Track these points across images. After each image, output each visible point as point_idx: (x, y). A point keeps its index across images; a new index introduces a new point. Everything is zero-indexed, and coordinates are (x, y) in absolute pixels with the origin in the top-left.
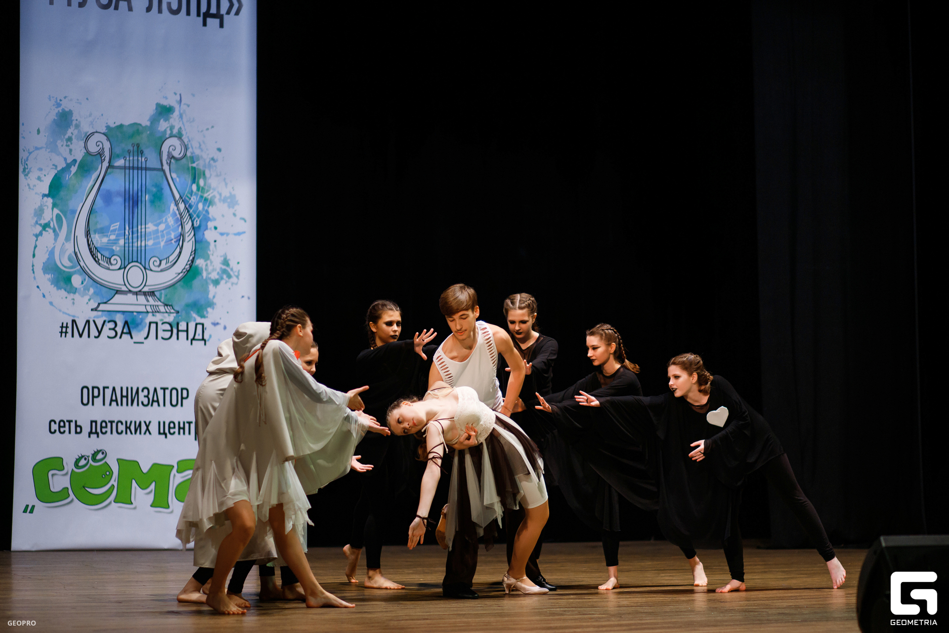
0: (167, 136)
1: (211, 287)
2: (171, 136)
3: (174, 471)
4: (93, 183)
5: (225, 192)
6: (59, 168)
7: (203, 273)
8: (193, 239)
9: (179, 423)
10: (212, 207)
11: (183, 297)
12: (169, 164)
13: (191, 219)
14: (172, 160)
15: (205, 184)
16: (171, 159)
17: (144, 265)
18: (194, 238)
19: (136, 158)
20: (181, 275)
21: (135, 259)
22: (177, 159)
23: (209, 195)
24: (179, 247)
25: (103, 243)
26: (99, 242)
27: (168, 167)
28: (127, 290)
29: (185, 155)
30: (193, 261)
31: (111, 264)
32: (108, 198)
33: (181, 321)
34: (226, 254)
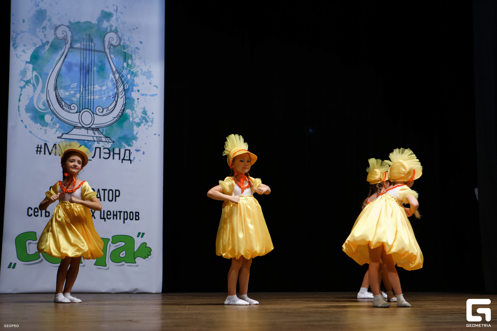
0: (108, 31)
1: (135, 127)
2: (111, 31)
3: (110, 242)
4: (60, 57)
5: (145, 69)
6: (37, 46)
7: (130, 118)
8: (124, 97)
9: (114, 212)
10: (136, 78)
11: (117, 133)
12: (109, 49)
13: (123, 84)
14: (111, 47)
15: (132, 63)
16: (111, 45)
17: (92, 111)
18: (124, 96)
19: (88, 43)
21: (87, 107)
22: (114, 46)
23: (134, 70)
24: (115, 101)
25: (67, 95)
26: (63, 95)
27: (109, 51)
28: (81, 126)
29: (119, 44)
30: (123, 110)
31: (71, 109)
32: (70, 67)
33: (116, 148)
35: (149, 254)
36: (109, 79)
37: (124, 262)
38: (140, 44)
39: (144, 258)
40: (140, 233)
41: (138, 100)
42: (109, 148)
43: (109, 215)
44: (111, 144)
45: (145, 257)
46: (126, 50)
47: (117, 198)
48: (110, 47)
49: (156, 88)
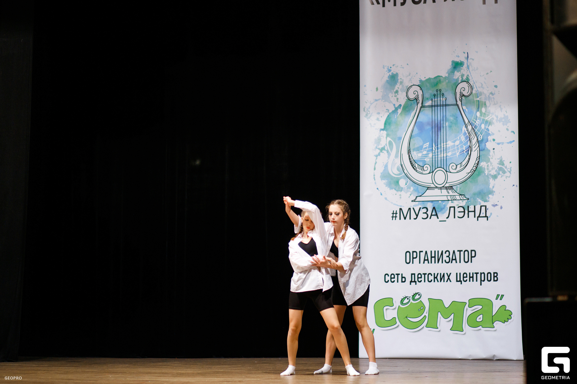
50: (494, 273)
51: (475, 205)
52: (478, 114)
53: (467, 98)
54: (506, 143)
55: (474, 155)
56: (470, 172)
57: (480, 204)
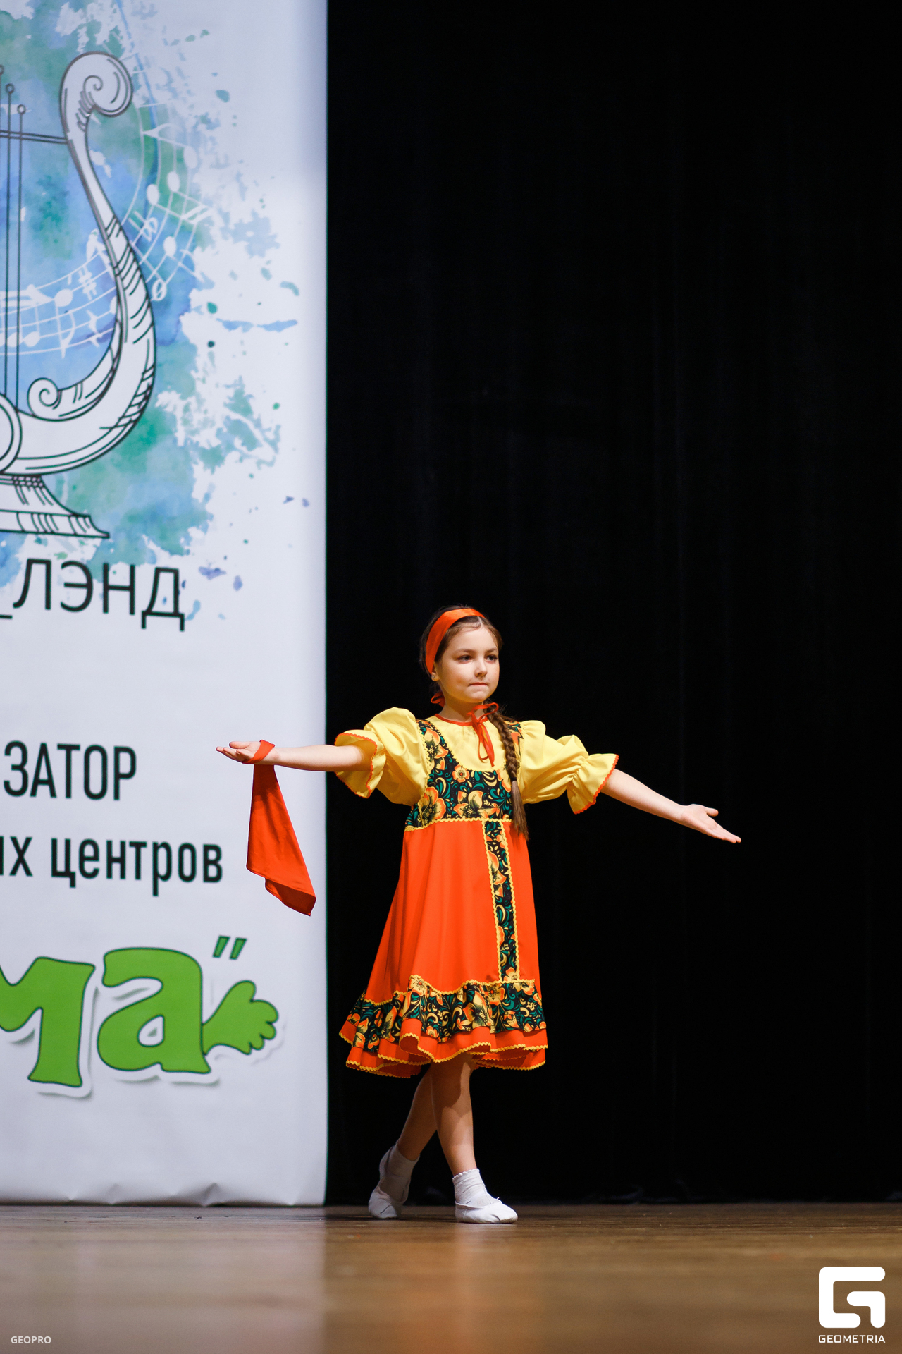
1: (199, 470)
3: (96, 980)
5: (241, 212)
7: (176, 431)
8: (150, 335)
9: (109, 844)
10: (203, 250)
12: (85, 126)
13: (144, 280)
14: (93, 117)
15: (182, 189)
18: (151, 331)
20: (116, 431)
22: (106, 115)
23: (192, 218)
24: (109, 354)
27: (82, 134)
30: (147, 398)
33: (116, 562)
34: (241, 378)
35: (267, 1031)
36: (85, 259)
37: (158, 1066)
38: (218, 101)
39: (247, 1050)
40: (227, 939)
41: (213, 349)
42: (88, 561)
43: (90, 859)
44: (95, 546)
45: (251, 1046)
46: (158, 128)
47: (122, 782)
48: (88, 118)
49: (289, 292)
50: (207, 848)
51: (133, 562)
52: (153, 194)
53: (109, 119)
54: (259, 326)
55: (135, 357)
56: (116, 426)
57: (154, 561)
